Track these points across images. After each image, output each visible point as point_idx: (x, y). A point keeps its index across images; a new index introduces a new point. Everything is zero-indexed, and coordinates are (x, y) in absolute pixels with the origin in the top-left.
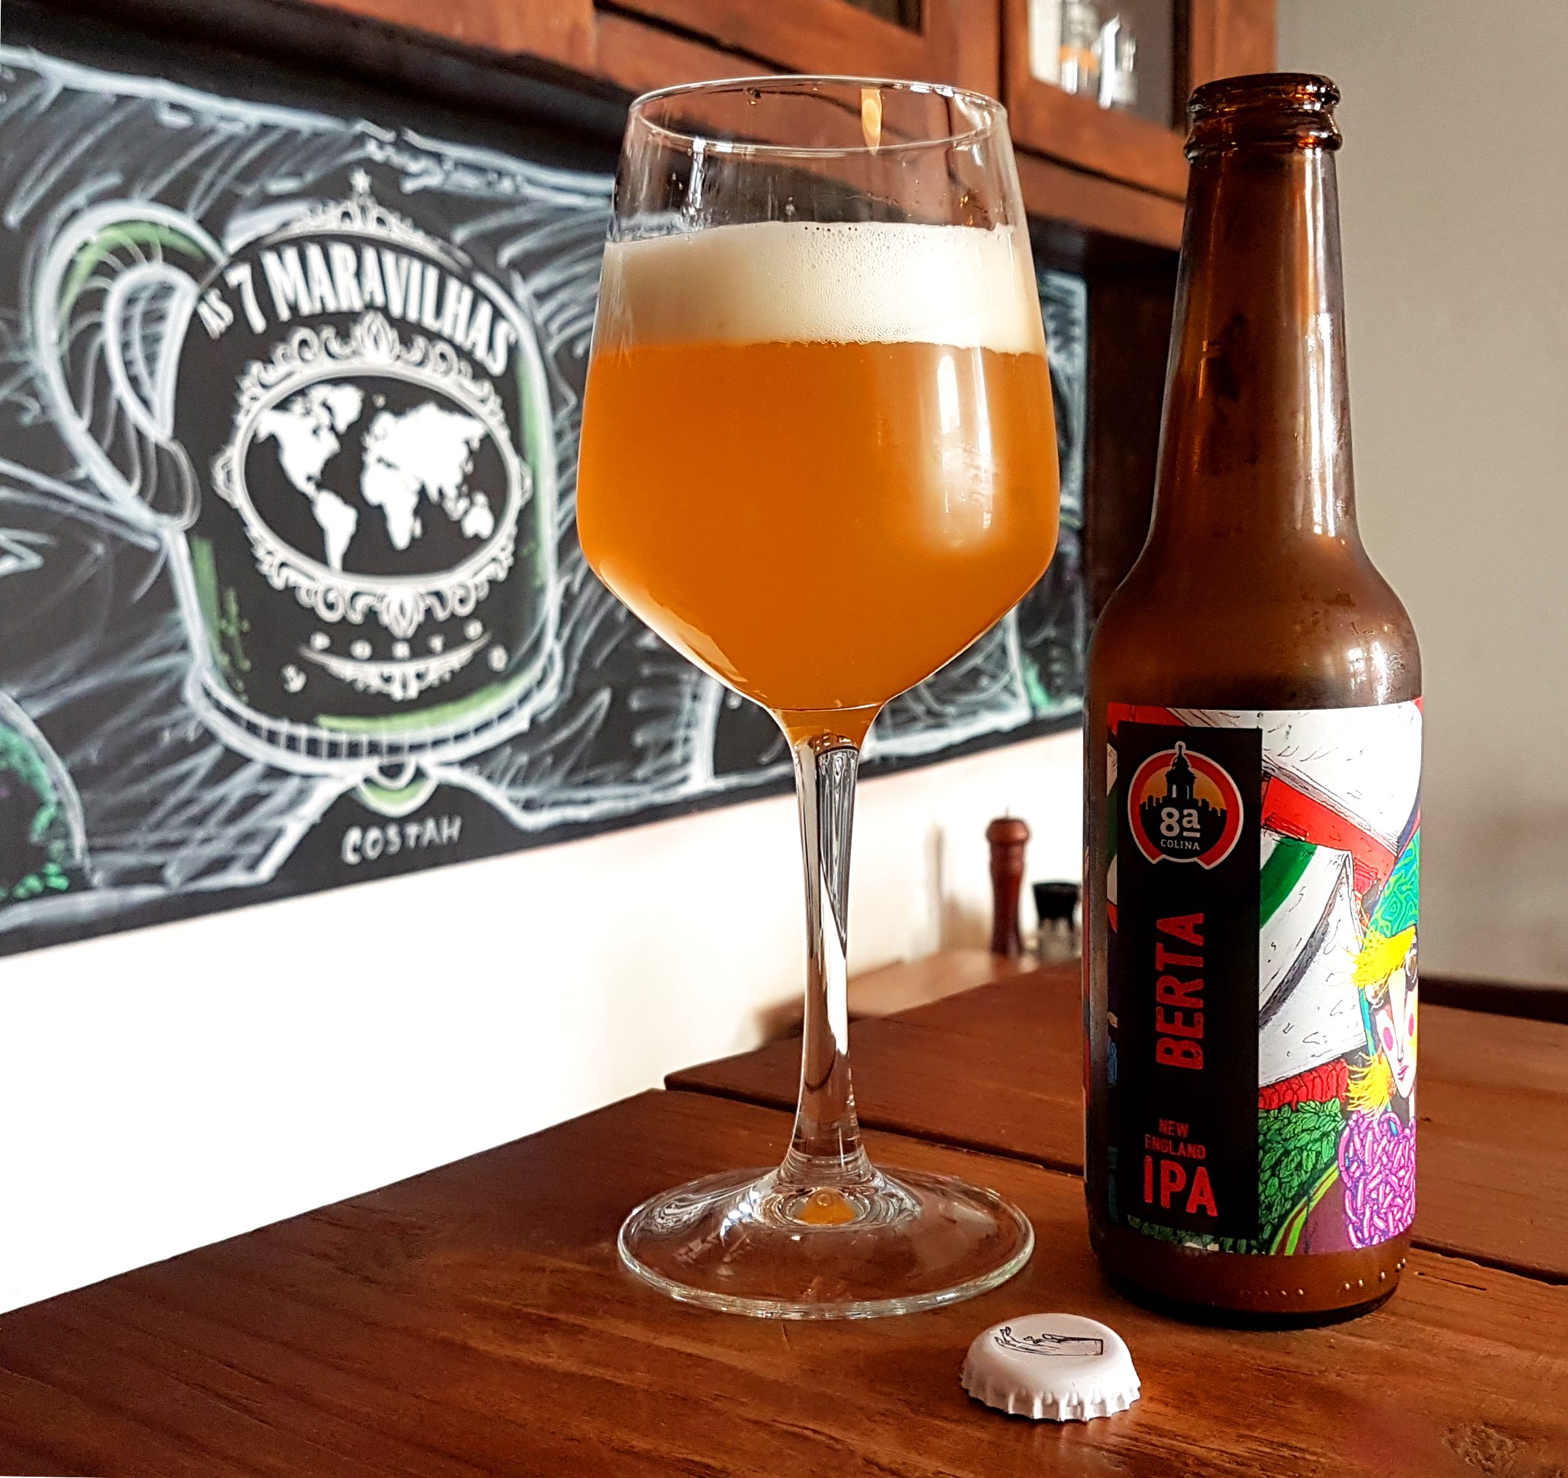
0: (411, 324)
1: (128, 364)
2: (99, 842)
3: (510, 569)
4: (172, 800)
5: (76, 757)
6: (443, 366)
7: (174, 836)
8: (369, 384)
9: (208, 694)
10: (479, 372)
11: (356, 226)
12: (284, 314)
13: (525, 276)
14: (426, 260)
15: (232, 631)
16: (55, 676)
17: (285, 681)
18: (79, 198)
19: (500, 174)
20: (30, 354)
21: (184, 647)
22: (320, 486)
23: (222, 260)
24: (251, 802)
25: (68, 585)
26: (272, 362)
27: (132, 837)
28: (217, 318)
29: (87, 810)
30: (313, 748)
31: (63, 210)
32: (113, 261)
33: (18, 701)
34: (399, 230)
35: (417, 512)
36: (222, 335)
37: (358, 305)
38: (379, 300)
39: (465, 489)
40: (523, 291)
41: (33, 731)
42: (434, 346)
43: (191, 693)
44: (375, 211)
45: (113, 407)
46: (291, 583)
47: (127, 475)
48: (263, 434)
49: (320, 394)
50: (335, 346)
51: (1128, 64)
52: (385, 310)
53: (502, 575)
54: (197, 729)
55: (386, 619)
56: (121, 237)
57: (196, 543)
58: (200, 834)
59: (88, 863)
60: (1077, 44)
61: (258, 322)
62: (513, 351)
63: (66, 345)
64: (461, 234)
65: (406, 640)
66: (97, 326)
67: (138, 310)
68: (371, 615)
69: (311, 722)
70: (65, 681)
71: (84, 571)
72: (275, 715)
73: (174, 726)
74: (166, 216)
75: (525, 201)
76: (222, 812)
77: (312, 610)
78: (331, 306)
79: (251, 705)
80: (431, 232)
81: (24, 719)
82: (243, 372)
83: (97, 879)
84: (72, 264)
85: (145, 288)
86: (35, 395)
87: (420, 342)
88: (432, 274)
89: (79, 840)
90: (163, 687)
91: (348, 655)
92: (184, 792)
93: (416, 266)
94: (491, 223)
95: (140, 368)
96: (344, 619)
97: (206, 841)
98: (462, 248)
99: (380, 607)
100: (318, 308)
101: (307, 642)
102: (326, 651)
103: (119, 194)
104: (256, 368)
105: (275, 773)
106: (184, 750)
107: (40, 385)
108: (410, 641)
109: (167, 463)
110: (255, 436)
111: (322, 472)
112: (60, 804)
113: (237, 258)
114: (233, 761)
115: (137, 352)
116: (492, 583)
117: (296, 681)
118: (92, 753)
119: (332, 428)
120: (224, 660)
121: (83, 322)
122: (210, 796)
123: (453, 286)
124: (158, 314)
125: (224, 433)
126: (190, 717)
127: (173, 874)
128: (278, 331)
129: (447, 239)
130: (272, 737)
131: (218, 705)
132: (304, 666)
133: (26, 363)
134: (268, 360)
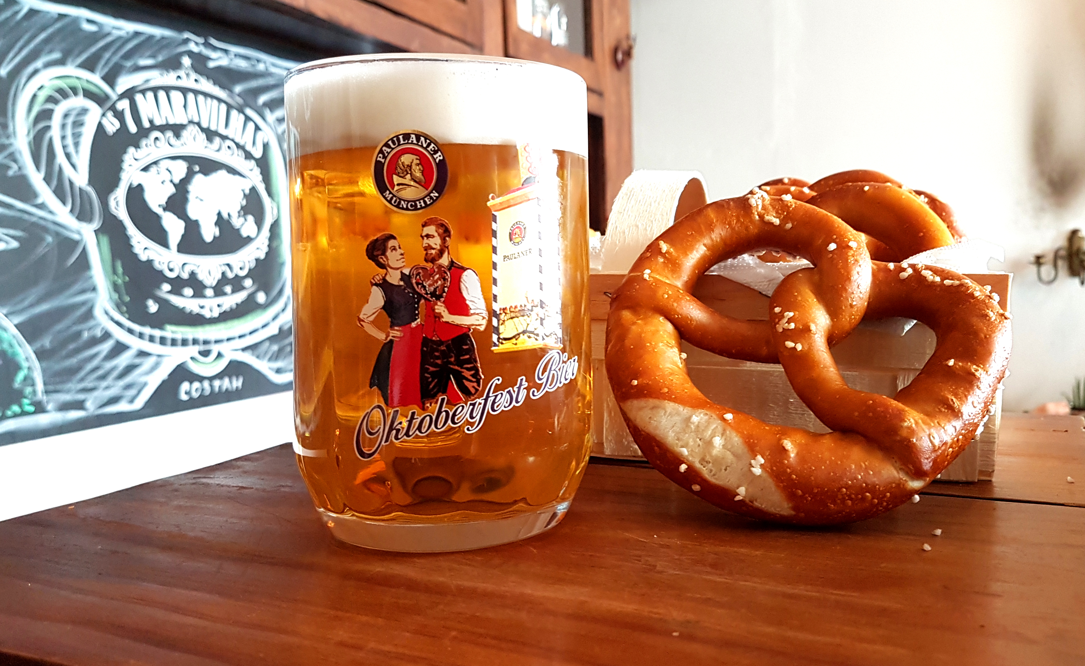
0: (212, 131)
1: (64, 147)
2: (51, 388)
3: (267, 253)
4: (89, 367)
5: (38, 345)
6: (229, 152)
7: (90, 385)
8: (190, 160)
9: (107, 313)
10: (248, 156)
11: (184, 83)
12: (146, 125)
13: (272, 110)
14: (220, 100)
15: (120, 281)
16: (26, 303)
17: (146, 307)
18: (39, 64)
19: (258, 61)
20: (12, 140)
21: (94, 289)
22: (165, 209)
23: (114, 97)
24: (130, 369)
25: (33, 257)
26: (139, 148)
27: (70, 385)
28: (112, 125)
29: (44, 371)
30: (163, 341)
31: (30, 69)
32: (57, 96)
33: (6, 316)
34: (206, 85)
35: (217, 224)
36: (114, 134)
37: (185, 122)
38: (196, 120)
39: (242, 213)
40: (271, 117)
41: (16, 332)
42: (224, 142)
43: (98, 312)
44: (194, 76)
45: (56, 169)
46: (151, 258)
47: (64, 203)
48: (135, 184)
49: (165, 164)
50: (173, 140)
51: (564, 26)
52: (199, 124)
53: (262, 256)
54: (101, 331)
55: (201, 277)
56: (62, 84)
57: (101, 236)
58: (104, 384)
59: (45, 398)
60: (539, 16)
61: (133, 128)
62: (266, 146)
63: (32, 136)
64: (238, 89)
65: (211, 287)
66: (48, 128)
67: (70, 120)
68: (193, 274)
69: (161, 327)
70: (32, 306)
71: (41, 250)
72: (142, 324)
73: (90, 329)
74: (85, 74)
75: (270, 74)
76: (115, 374)
77: (161, 272)
78: (171, 122)
79: (129, 319)
80: (222, 87)
81: (10, 325)
82: (125, 152)
83: (50, 407)
84: (35, 96)
85: (73, 109)
86: (15, 161)
87: (217, 140)
88: (223, 107)
89: (40, 386)
90: (83, 309)
91: (181, 295)
92: (95, 363)
93: (215, 102)
94: (254, 84)
95: (71, 149)
96: (178, 277)
97: (107, 388)
98: (239, 95)
99: (197, 271)
100: (164, 123)
101: (159, 287)
102: (169, 292)
103: (61, 62)
104: (131, 150)
105: (142, 354)
106: (94, 341)
107: (18, 156)
108: (215, 288)
109: (85, 197)
110: (131, 184)
111: (166, 203)
112: (29, 368)
113: (122, 96)
114: (120, 348)
115: (70, 141)
116: (257, 260)
117: (153, 307)
118: (46, 342)
119: (171, 181)
120: (116, 296)
121: (41, 125)
122: (109, 365)
123: (234, 113)
124: (81, 123)
125: (115, 183)
126: (98, 325)
127: (90, 405)
128: (143, 133)
129: (231, 91)
130: (141, 336)
131: (112, 319)
132: (158, 300)
133: (11, 145)
134: (137, 146)
